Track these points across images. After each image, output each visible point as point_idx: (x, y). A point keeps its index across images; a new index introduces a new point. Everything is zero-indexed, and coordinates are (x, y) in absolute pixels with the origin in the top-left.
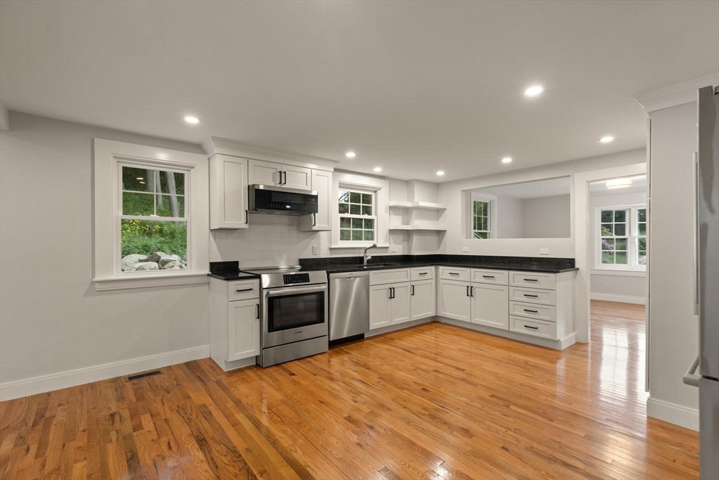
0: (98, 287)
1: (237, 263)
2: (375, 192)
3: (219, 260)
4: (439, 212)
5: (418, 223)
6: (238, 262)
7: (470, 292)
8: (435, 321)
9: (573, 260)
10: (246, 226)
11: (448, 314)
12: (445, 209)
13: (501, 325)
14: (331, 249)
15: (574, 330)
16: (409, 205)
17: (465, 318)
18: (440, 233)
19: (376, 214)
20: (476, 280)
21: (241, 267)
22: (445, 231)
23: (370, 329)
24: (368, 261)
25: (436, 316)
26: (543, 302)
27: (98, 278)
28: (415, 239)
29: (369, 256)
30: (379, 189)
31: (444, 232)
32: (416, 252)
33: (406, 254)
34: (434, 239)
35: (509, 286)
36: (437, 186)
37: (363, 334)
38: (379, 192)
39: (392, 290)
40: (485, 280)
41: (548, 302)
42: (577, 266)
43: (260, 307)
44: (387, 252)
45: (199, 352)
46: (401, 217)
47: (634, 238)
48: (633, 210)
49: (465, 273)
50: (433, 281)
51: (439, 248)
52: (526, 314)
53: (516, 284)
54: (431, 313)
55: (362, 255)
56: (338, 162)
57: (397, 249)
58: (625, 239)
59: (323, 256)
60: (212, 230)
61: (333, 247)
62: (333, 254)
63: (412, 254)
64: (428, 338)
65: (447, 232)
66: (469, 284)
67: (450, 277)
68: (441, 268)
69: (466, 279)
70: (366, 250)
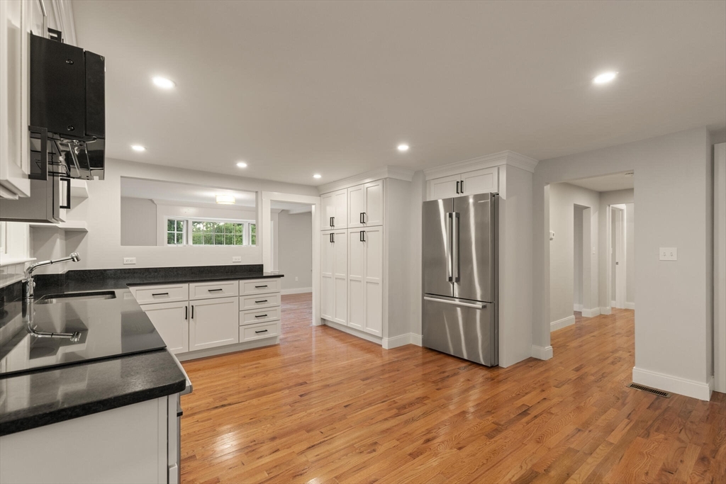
7: (189, 313)
9: (262, 266)
26: (271, 304)
35: (239, 296)
40: (210, 295)
41: (275, 304)
52: (257, 320)
53: (246, 293)
66: (186, 304)
67: (154, 300)
68: (134, 289)
69: (181, 299)
70: (33, 268)
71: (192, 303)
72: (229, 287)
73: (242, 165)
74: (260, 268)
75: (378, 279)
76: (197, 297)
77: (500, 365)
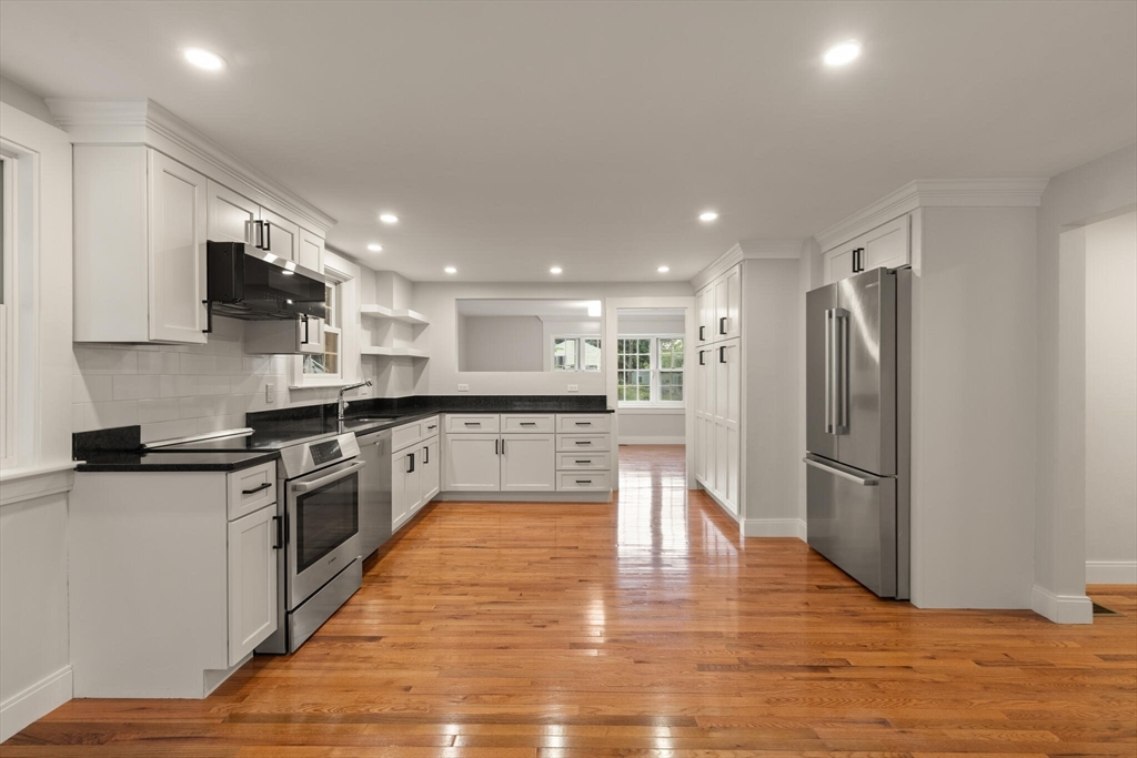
1: (137, 429)
2: (337, 283)
3: (93, 424)
4: (416, 328)
5: (395, 346)
6: (139, 427)
7: (500, 448)
8: (437, 503)
9: (605, 397)
10: (203, 339)
11: (462, 486)
12: (428, 323)
13: (546, 486)
14: (293, 391)
16: (388, 312)
17: (492, 486)
18: (418, 362)
19: (339, 325)
21: (147, 439)
22: (427, 358)
24: (346, 412)
25: (441, 493)
26: (598, 448)
28: (393, 370)
30: (346, 280)
31: (424, 360)
33: (376, 397)
34: (409, 369)
35: (555, 433)
36: (414, 287)
38: (344, 285)
39: (410, 456)
40: (522, 429)
41: (603, 448)
42: (608, 405)
43: (282, 521)
46: (369, 333)
49: (490, 422)
50: (438, 439)
51: (415, 384)
52: (578, 467)
53: (565, 430)
54: (435, 490)
55: (335, 401)
56: (336, 222)
59: (281, 407)
60: (77, 345)
61: (298, 385)
62: (297, 401)
63: (387, 396)
65: (430, 361)
66: (497, 437)
67: (465, 429)
68: (448, 417)
69: (492, 430)
70: (343, 390)
71: (503, 437)
72: (544, 421)
73: (556, 271)
74: (603, 399)
75: (734, 422)
76: (508, 430)
77: (913, 602)
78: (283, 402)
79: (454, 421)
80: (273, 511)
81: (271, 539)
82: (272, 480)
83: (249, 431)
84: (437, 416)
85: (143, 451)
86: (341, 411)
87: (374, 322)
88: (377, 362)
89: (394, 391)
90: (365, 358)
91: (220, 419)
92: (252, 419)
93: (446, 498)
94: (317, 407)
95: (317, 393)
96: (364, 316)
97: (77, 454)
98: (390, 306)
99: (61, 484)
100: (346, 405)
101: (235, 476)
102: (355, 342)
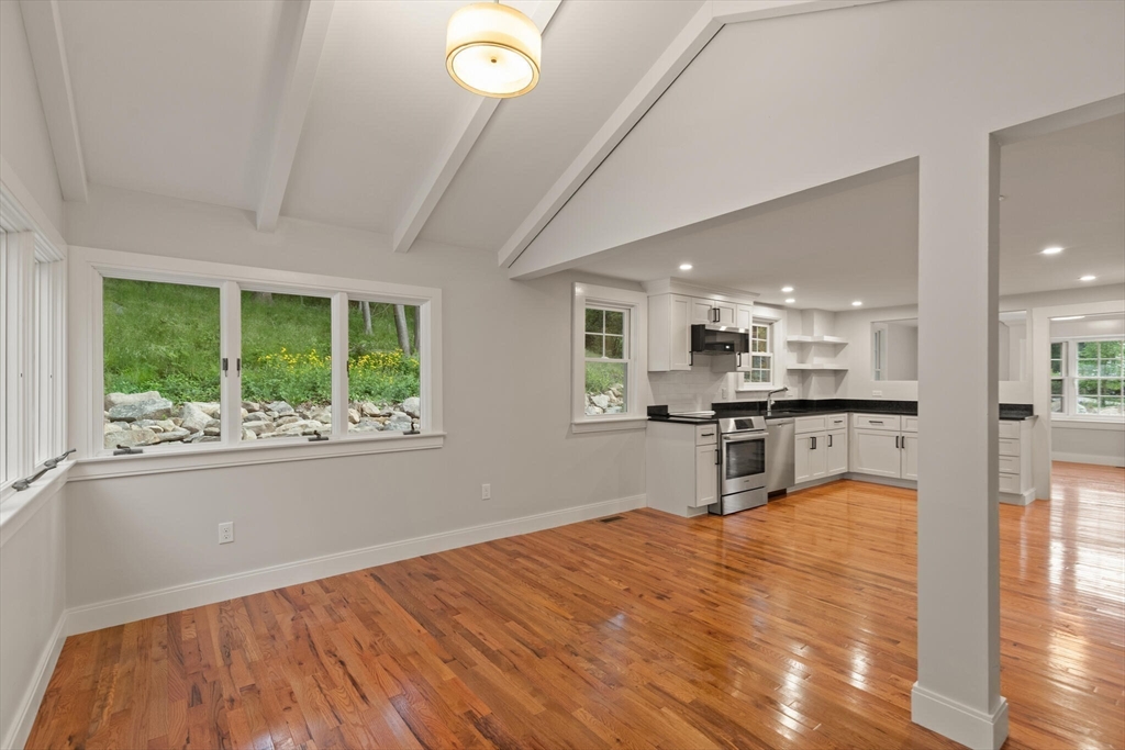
0: (575, 429)
1: (666, 407)
2: (771, 324)
3: (653, 403)
4: (837, 348)
5: (816, 362)
7: (901, 443)
8: (843, 480)
10: (689, 368)
11: (866, 470)
12: (847, 344)
14: (738, 392)
15: (1033, 486)
16: (808, 339)
17: (894, 472)
18: (839, 374)
19: (772, 351)
20: (909, 429)
21: (671, 411)
22: (846, 371)
23: (796, 482)
24: (773, 407)
25: (849, 473)
27: (577, 420)
28: (814, 380)
29: (773, 400)
30: (776, 321)
31: (844, 372)
32: (814, 395)
33: (801, 398)
34: (831, 380)
36: (835, 317)
37: (785, 490)
38: (775, 325)
39: (814, 439)
42: (1036, 413)
43: (719, 453)
44: (783, 396)
45: (641, 501)
46: (795, 354)
47: (1073, 379)
48: (1071, 343)
49: (892, 421)
50: (845, 431)
51: (836, 391)
54: (843, 469)
55: (766, 400)
56: (758, 295)
57: (794, 394)
58: (1061, 380)
60: (649, 372)
61: (741, 389)
62: (741, 398)
63: (810, 398)
64: (842, 495)
65: (849, 373)
66: (898, 434)
67: (870, 426)
68: (856, 415)
69: (893, 428)
70: (770, 393)
71: (903, 434)
74: (1029, 408)
78: (732, 399)
79: (861, 419)
80: (715, 447)
81: (714, 460)
82: (715, 433)
83: (713, 413)
84: (846, 415)
85: (668, 416)
86: (769, 407)
87: (800, 347)
88: (802, 375)
89: (815, 394)
90: (791, 372)
91: (699, 406)
92: (715, 407)
93: (855, 478)
94: (755, 403)
95: (755, 394)
96: (790, 343)
97: (649, 414)
98: (811, 334)
99: (643, 425)
100: (773, 403)
101: (699, 427)
102: (782, 360)
